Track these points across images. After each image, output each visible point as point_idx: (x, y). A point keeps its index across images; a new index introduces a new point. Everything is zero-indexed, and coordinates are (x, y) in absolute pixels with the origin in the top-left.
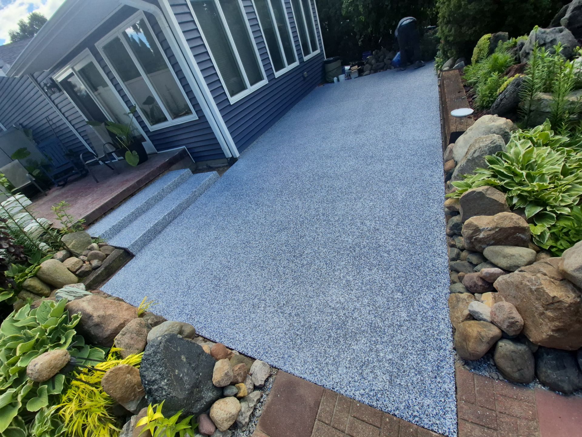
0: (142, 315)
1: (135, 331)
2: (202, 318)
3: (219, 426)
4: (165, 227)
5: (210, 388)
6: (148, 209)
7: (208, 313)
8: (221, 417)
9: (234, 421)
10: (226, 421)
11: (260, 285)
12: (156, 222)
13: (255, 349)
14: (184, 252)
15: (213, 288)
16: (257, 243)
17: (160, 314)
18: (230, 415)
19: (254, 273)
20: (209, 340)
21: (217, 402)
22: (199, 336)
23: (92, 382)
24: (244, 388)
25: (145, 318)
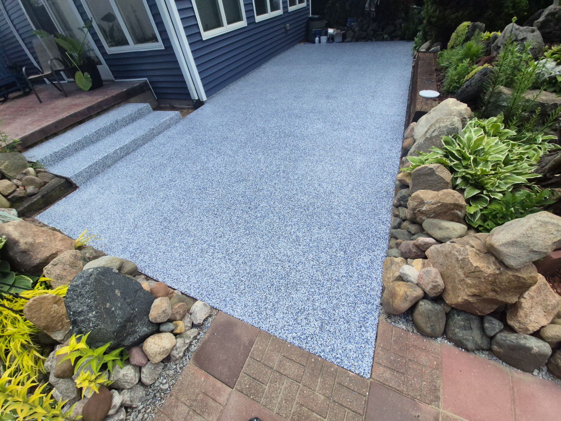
0: (80, 248)
1: (68, 263)
2: (147, 257)
3: (151, 359)
4: (115, 162)
5: (145, 323)
6: (98, 140)
7: (153, 253)
8: (154, 351)
9: (168, 354)
10: (159, 354)
11: (211, 231)
12: (106, 154)
13: (198, 290)
14: (134, 190)
15: (162, 229)
16: (214, 190)
17: (101, 249)
18: (164, 350)
19: (206, 219)
20: (152, 279)
21: (152, 337)
22: (141, 274)
23: (15, 308)
24: (181, 326)
25: (83, 251)
